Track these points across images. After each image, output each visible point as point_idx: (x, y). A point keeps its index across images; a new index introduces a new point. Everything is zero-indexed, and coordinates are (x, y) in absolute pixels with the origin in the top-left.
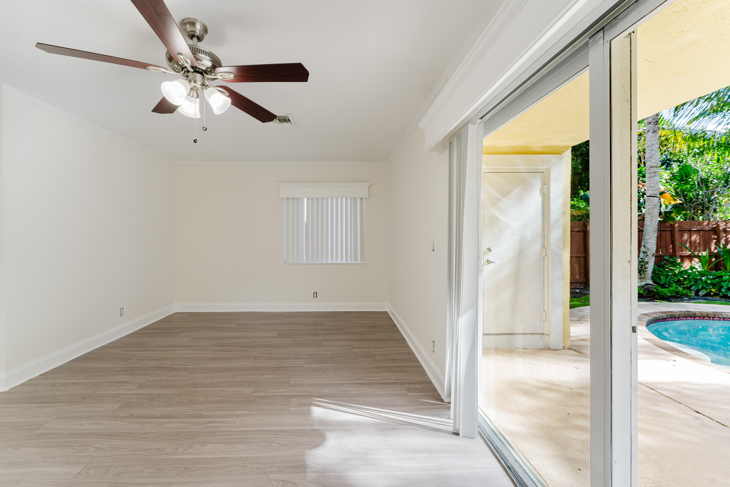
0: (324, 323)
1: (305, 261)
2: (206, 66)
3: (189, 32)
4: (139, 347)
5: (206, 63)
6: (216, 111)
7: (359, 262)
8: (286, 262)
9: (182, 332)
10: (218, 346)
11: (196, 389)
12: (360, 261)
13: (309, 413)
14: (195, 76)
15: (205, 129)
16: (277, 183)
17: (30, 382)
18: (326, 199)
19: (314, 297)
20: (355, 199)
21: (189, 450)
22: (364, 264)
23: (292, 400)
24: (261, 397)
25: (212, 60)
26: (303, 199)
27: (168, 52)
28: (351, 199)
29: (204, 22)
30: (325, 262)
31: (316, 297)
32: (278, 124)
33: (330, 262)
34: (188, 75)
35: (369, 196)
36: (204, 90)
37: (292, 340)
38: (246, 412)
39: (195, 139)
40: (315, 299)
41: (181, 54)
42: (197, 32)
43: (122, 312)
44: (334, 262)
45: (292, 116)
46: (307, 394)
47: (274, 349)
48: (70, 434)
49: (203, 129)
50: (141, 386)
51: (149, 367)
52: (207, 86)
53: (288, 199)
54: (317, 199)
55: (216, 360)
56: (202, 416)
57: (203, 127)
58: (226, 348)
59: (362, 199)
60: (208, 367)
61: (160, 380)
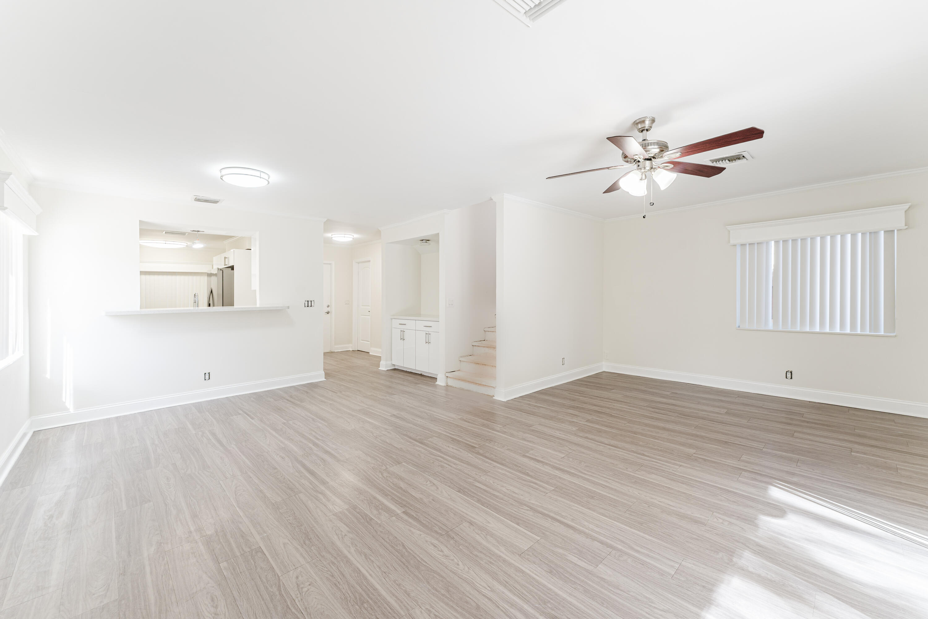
0: (803, 414)
1: (771, 326)
2: (654, 153)
3: (640, 129)
4: (579, 393)
5: (655, 150)
6: (663, 187)
7: (883, 334)
8: (739, 327)
9: (614, 389)
10: (653, 408)
11: (635, 435)
12: (884, 332)
13: (766, 489)
14: (645, 164)
15: (652, 204)
16: (727, 227)
17: (516, 400)
18: (811, 238)
19: (786, 378)
20: (874, 234)
21: (637, 472)
22: (896, 336)
23: (743, 472)
24: (705, 460)
25: (659, 147)
26: (768, 243)
27: (623, 153)
28: (863, 234)
29: (652, 116)
30: (808, 329)
31: (791, 378)
32: (727, 164)
33: (817, 329)
34: (639, 165)
35: (906, 226)
36: (653, 173)
37: (747, 421)
38: (688, 466)
39: (644, 215)
40: (789, 380)
41: (636, 155)
42: (646, 126)
43: (563, 362)
44: (827, 330)
45: (748, 152)
46: (764, 473)
47: (721, 425)
48: (550, 435)
49: (650, 204)
50: (588, 421)
51: (591, 409)
52: (655, 168)
53: (743, 245)
54: (795, 241)
55: (652, 419)
56: (643, 455)
57: (651, 203)
58: (662, 411)
59: (889, 233)
60: (644, 422)
61: (603, 421)
